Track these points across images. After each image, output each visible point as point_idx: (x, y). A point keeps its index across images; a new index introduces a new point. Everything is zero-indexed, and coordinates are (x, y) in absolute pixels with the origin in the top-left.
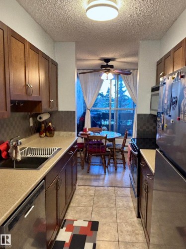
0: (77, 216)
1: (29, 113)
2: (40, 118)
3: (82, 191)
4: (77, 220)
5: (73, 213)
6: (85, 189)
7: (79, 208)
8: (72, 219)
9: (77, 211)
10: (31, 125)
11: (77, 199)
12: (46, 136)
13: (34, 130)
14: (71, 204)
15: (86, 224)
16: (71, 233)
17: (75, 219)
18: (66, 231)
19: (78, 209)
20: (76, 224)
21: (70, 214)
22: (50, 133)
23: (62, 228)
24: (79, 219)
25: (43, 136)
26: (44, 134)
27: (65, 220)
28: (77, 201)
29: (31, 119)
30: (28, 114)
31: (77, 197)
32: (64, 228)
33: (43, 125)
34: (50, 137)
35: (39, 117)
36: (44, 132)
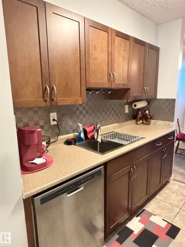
0: (158, 211)
1: (125, 101)
2: (135, 106)
3: (176, 187)
4: (155, 215)
5: (155, 207)
6: (180, 185)
7: (165, 203)
8: (151, 212)
9: (160, 206)
10: (127, 111)
11: (166, 193)
12: (142, 123)
13: (130, 116)
14: (157, 197)
15: (163, 224)
16: (144, 225)
17: (155, 214)
18: (139, 221)
19: (162, 204)
20: (152, 219)
21: (152, 206)
22: (147, 121)
23: (137, 217)
24: (159, 215)
25: (138, 123)
26: (141, 121)
27: (144, 210)
28: (166, 195)
29: (127, 107)
30: (123, 101)
31: (167, 191)
32: (139, 218)
33: (140, 113)
34: (146, 124)
35: (134, 104)
36: (140, 120)
